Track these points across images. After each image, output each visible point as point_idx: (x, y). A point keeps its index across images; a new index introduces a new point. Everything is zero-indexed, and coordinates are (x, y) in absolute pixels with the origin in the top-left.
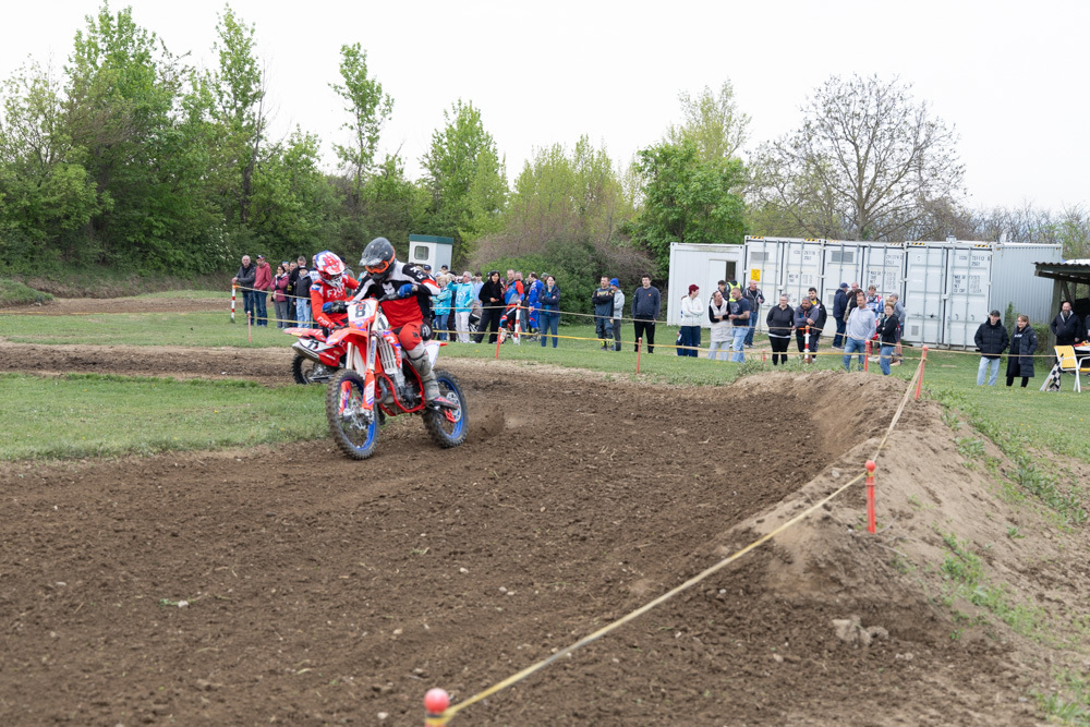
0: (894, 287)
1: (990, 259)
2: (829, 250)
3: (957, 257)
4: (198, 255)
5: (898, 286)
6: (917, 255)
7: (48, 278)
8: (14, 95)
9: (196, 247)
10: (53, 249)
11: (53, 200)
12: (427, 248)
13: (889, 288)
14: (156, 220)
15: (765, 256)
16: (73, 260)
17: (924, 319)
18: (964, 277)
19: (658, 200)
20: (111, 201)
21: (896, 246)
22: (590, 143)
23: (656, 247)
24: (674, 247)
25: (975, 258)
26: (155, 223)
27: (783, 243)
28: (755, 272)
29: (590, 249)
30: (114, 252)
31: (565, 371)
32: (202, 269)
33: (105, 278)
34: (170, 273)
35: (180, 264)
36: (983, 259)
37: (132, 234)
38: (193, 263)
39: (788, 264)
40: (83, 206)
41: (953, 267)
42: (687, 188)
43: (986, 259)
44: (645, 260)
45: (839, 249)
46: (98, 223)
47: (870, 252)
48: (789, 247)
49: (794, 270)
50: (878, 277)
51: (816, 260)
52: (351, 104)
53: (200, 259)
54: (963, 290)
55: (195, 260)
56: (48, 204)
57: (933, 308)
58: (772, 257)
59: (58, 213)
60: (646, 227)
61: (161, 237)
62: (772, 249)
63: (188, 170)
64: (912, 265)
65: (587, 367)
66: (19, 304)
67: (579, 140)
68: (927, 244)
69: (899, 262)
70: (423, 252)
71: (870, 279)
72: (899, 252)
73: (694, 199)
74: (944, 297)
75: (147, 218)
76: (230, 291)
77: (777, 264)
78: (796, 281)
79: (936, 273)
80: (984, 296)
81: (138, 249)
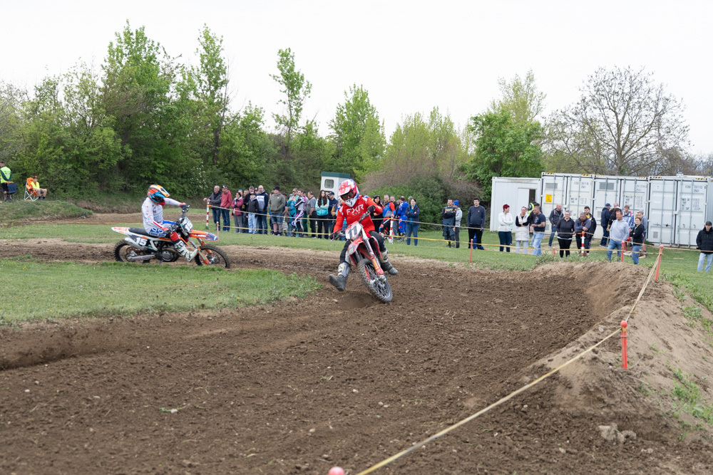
0: (642, 206)
1: (706, 187)
2: (598, 182)
3: (684, 186)
4: (185, 186)
5: (644, 206)
6: (657, 185)
7: (90, 201)
8: (70, 83)
9: (184, 180)
10: (94, 182)
11: (93, 150)
12: (333, 181)
13: (638, 207)
14: (159, 163)
15: (555, 186)
16: (106, 189)
17: (662, 227)
18: (688, 200)
19: (484, 149)
20: (130, 151)
21: (643, 179)
22: (440, 111)
23: (483, 180)
24: (495, 180)
25: (696, 187)
26: (158, 165)
27: (567, 177)
28: (549, 196)
29: (439, 181)
30: (132, 184)
31: (422, 261)
32: (188, 195)
33: (126, 200)
35: (174, 191)
36: (701, 187)
37: (143, 172)
38: (182, 190)
39: (570, 191)
40: (112, 154)
41: (682, 193)
42: (503, 141)
43: (703, 187)
44: (476, 188)
45: (604, 181)
46: (122, 165)
47: (625, 183)
48: (571, 180)
49: (574, 195)
50: (630, 199)
51: (589, 188)
52: (284, 87)
53: (186, 188)
54: (688, 208)
55: (183, 188)
56: (90, 153)
57: (668, 219)
58: (560, 186)
59: (97, 158)
60: (477, 167)
61: (162, 174)
62: (560, 181)
63: (179, 131)
64: (654, 192)
65: (436, 258)
66: (71, 217)
67: (432, 110)
68: (664, 177)
69: (645, 190)
70: (330, 184)
71: (625, 200)
72: (645, 183)
73: (508, 148)
74: (675, 213)
75: (153, 162)
76: (206, 208)
77: (563, 191)
78: (576, 202)
79: (670, 197)
80: (702, 212)
81: (147, 182)
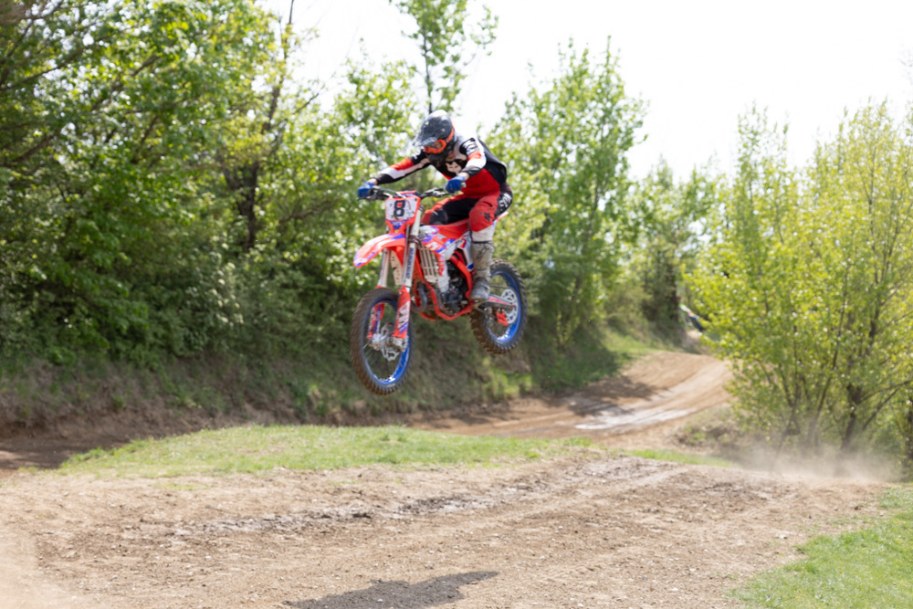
4: (169, 315)
32: (179, 346)
34: (114, 355)
35: (136, 335)
38: (161, 331)
52: (412, 24)
53: (176, 321)
81: (52, 297)
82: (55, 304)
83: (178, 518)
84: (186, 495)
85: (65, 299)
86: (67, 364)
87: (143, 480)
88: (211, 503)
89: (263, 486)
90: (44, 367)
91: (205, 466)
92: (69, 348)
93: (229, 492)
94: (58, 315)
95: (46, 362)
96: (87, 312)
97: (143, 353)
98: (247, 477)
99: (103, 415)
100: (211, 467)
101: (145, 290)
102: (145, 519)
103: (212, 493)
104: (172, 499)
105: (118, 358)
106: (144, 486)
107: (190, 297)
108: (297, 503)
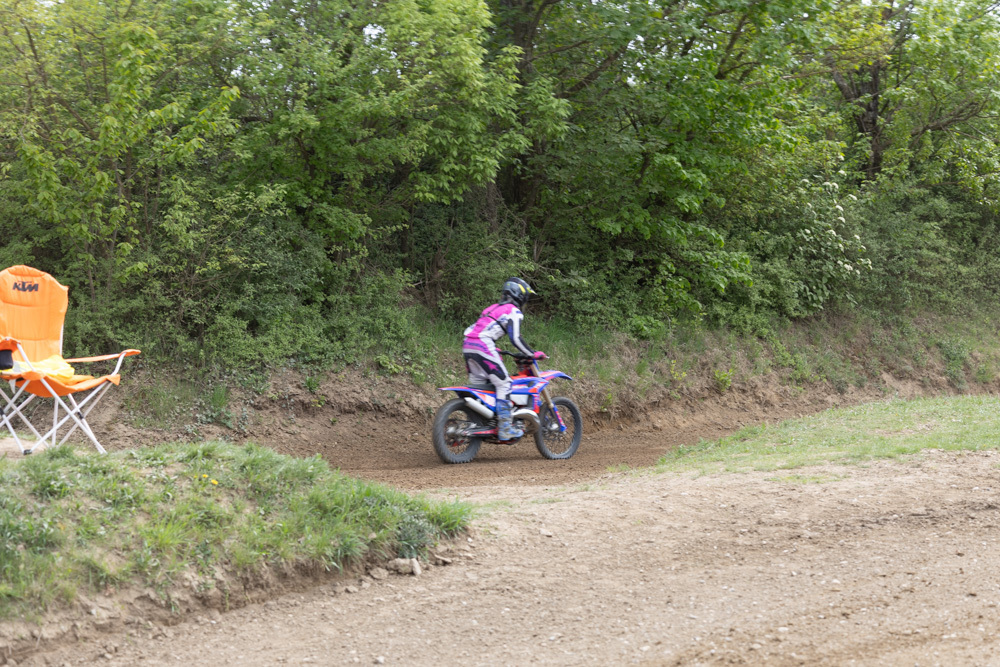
14: (685, 164)
82: (636, 263)
83: (804, 517)
84: (811, 489)
85: (646, 256)
86: (654, 337)
87: (756, 474)
88: (843, 497)
89: (908, 473)
90: (627, 343)
91: (833, 453)
92: (655, 317)
93: (865, 483)
94: (639, 276)
95: (629, 336)
96: (674, 269)
97: (748, 316)
98: (888, 464)
99: (704, 398)
100: (842, 454)
101: (744, 238)
102: (763, 520)
103: (845, 485)
104: (795, 495)
105: (717, 326)
106: (760, 481)
107: (803, 243)
108: (953, 492)
